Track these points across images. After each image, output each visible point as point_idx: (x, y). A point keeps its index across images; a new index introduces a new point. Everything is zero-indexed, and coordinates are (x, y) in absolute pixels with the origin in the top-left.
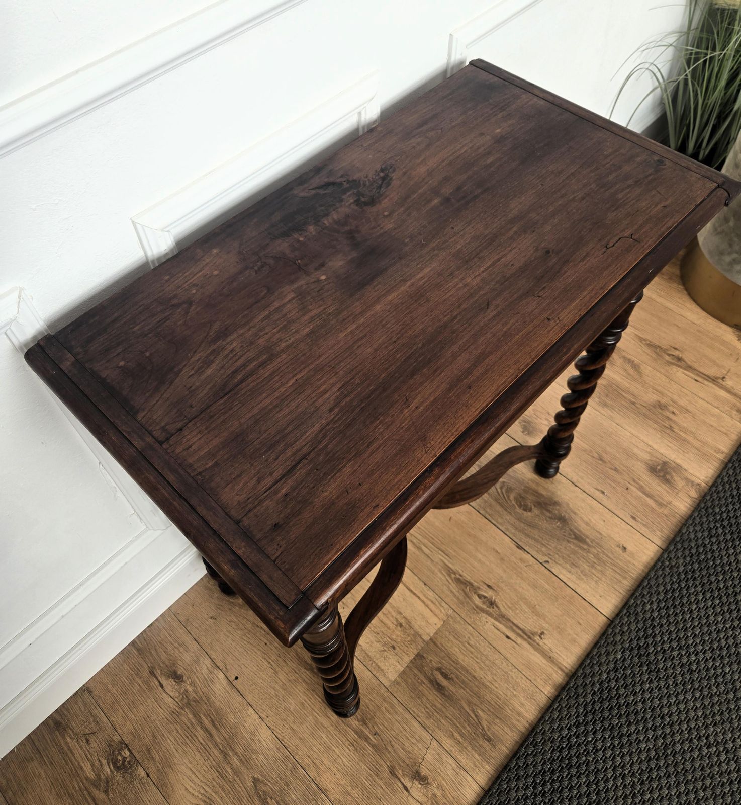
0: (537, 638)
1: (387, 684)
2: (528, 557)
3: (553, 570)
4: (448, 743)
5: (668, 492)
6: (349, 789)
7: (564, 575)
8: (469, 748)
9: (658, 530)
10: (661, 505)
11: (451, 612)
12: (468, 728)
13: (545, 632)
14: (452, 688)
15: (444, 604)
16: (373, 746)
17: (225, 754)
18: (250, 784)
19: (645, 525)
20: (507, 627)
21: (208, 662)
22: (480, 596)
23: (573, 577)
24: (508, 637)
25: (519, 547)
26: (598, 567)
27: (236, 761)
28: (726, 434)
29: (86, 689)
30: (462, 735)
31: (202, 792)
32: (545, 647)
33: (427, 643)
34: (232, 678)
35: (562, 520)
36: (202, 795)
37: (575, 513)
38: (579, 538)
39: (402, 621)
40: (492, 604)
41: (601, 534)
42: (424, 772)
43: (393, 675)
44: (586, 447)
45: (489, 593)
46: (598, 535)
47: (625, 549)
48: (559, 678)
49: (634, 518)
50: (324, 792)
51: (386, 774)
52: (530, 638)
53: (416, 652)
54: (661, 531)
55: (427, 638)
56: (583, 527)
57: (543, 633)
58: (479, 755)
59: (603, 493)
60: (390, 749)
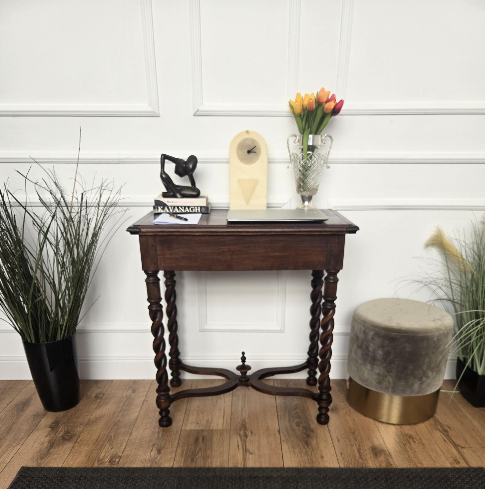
0: (248, 454)
1: (183, 428)
2: (278, 436)
3: (283, 444)
4: (179, 451)
5: (371, 457)
6: (138, 439)
7: (285, 447)
8: (184, 457)
9: (348, 463)
10: (361, 457)
11: (229, 429)
12: (191, 454)
13: (254, 454)
14: (200, 443)
15: (229, 426)
16: (158, 437)
17: (121, 411)
18: (117, 420)
19: (343, 458)
20: (242, 443)
21: (145, 394)
22: (244, 432)
23: (287, 450)
24: (238, 446)
25: (279, 431)
26: (302, 454)
27: (121, 414)
28: (434, 462)
29: (112, 381)
30: (186, 453)
32: (248, 457)
33: (209, 429)
34: (146, 400)
35: (308, 436)
37: (316, 437)
38: (307, 444)
39: (210, 421)
40: (246, 436)
41: (318, 448)
42: (163, 451)
43: (188, 428)
44: (352, 426)
45: (248, 433)
46: (317, 447)
47: (323, 457)
48: (240, 465)
49: (341, 454)
50: (131, 434)
51: (152, 444)
52: (246, 451)
53: (203, 429)
54: (349, 464)
55: (211, 428)
56: (314, 442)
57: (252, 453)
58: (184, 461)
59: (339, 440)
60: (161, 440)
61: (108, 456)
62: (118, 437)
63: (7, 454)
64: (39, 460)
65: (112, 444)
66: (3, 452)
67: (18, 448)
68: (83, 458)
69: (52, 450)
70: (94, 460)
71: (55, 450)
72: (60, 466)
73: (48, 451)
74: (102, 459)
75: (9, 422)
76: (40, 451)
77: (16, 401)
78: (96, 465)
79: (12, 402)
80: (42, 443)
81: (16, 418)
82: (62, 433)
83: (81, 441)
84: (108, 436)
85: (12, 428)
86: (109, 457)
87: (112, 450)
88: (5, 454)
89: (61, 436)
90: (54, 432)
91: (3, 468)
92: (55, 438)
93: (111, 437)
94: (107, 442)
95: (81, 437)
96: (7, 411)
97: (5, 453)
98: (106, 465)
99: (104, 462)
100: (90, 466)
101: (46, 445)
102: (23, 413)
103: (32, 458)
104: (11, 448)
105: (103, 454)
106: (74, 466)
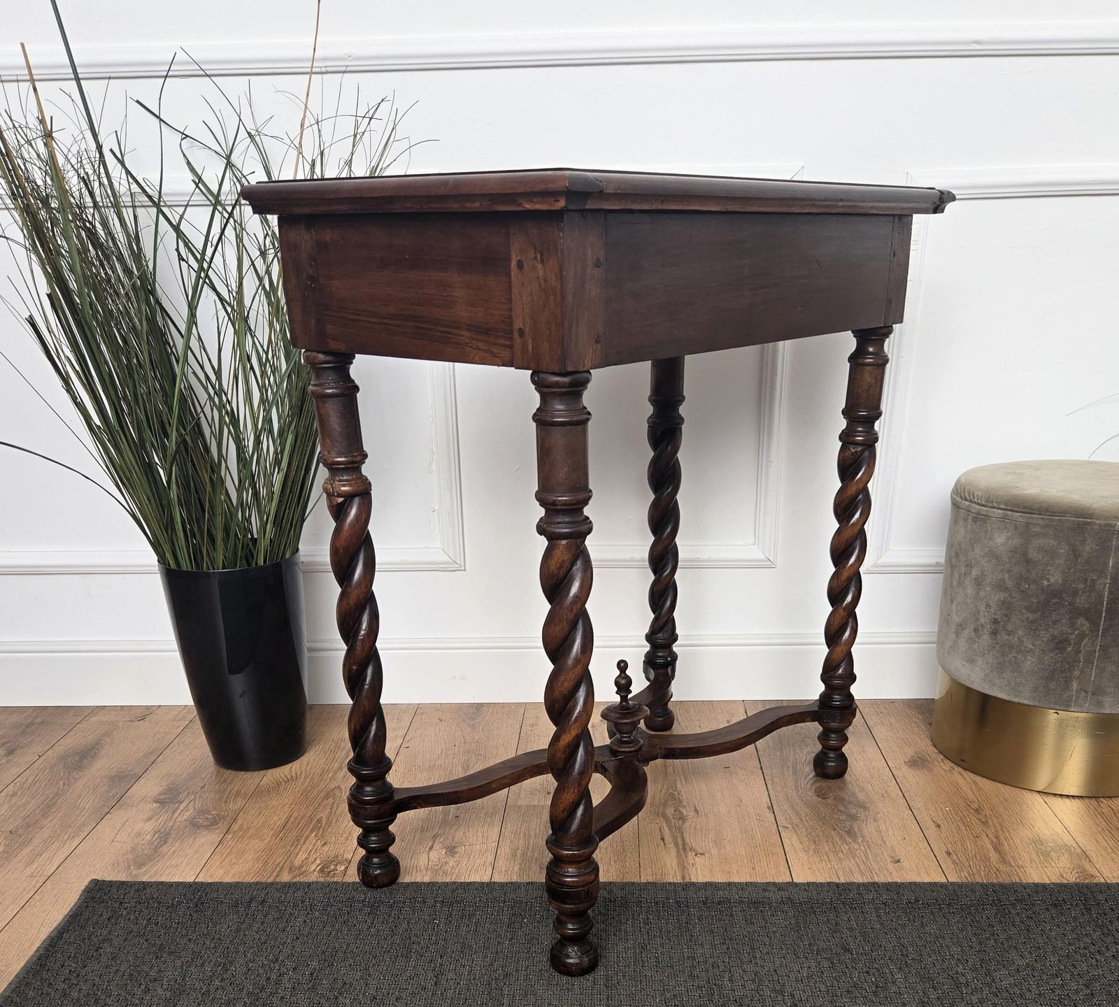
0: (691, 855)
1: (511, 802)
2: (770, 817)
3: (784, 834)
4: (505, 850)
5: (1033, 860)
7: (790, 840)
8: (518, 863)
9: (969, 874)
10: (1005, 862)
12: (535, 854)
13: (707, 855)
16: (443, 819)
17: (339, 768)
18: (332, 786)
19: (954, 862)
20: (672, 834)
21: (401, 733)
22: (676, 811)
23: (798, 847)
24: (662, 839)
25: (771, 808)
26: (841, 856)
30: (524, 854)
31: (299, 773)
32: (691, 862)
34: (403, 746)
35: (853, 818)
36: (296, 774)
37: (876, 821)
38: (852, 834)
40: (682, 819)
41: (884, 842)
42: (460, 850)
43: (523, 802)
45: (688, 813)
46: (879, 841)
47: (898, 862)
48: (673, 878)
49: (949, 853)
51: (429, 834)
52: (684, 849)
54: (973, 876)
56: (869, 831)
57: (703, 854)
58: (520, 869)
59: (939, 826)
60: (453, 827)
61: (316, 859)
62: (337, 821)
63: (46, 855)
64: (132, 868)
65: (322, 836)
66: (37, 852)
67: (75, 844)
68: (250, 864)
69: (165, 848)
70: (278, 869)
71: (174, 849)
72: (191, 879)
73: (155, 850)
74: (301, 866)
75: (47, 792)
76: (134, 849)
77: (59, 749)
78: (286, 878)
79: (50, 752)
80: (139, 834)
81: (64, 784)
82: (187, 814)
83: (240, 829)
84: (311, 819)
85: (54, 804)
86: (318, 861)
87: (326, 848)
88: (43, 857)
89: (185, 820)
90: (167, 811)
91: (38, 886)
92: (171, 824)
93: (319, 821)
94: (312, 832)
95: (240, 822)
96: (38, 768)
97: (41, 855)
98: (313, 877)
99: (305, 871)
100: (270, 880)
101: (148, 837)
102: (82, 774)
103: (113, 865)
104: (56, 844)
105: (301, 857)
106: (228, 879)
